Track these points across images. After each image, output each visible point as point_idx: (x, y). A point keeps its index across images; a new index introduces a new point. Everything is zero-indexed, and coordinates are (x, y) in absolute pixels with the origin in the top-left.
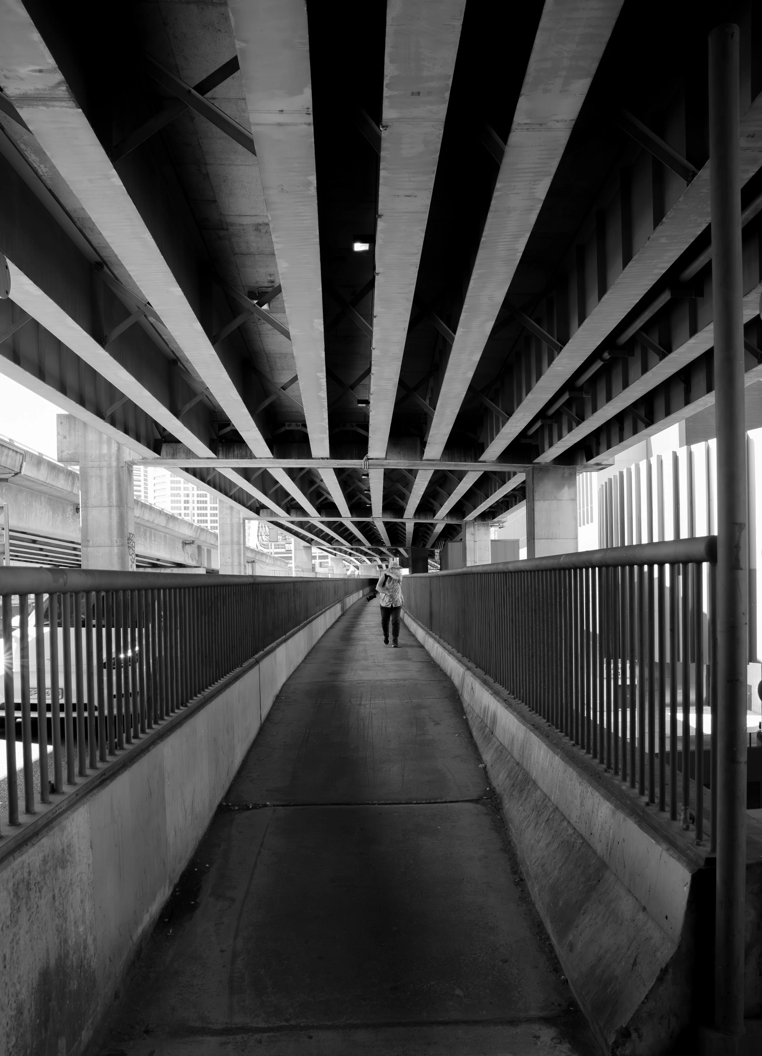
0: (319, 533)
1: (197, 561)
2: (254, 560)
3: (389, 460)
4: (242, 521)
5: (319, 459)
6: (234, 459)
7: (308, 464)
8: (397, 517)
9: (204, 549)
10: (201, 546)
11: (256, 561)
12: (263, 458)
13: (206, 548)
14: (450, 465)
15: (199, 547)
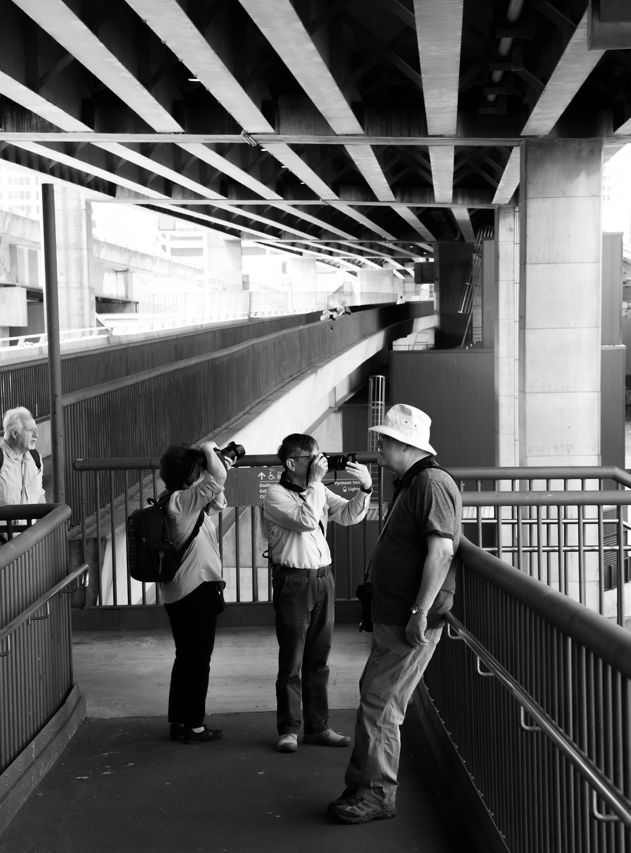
0: (245, 222)
1: (10, 275)
2: (128, 267)
3: (283, 134)
4: (83, 206)
5: (170, 133)
6: (31, 132)
7: (156, 139)
8: (369, 199)
9: (22, 251)
10: (16, 245)
11: (131, 270)
12: (78, 132)
13: (26, 250)
14: (388, 141)
15: (12, 248)
